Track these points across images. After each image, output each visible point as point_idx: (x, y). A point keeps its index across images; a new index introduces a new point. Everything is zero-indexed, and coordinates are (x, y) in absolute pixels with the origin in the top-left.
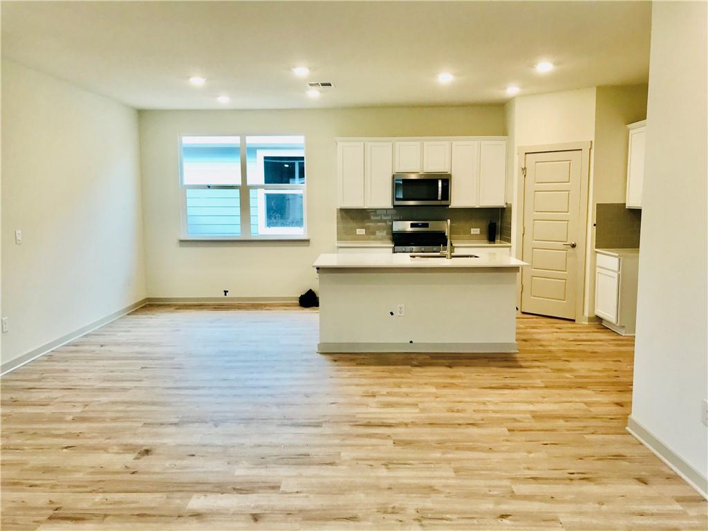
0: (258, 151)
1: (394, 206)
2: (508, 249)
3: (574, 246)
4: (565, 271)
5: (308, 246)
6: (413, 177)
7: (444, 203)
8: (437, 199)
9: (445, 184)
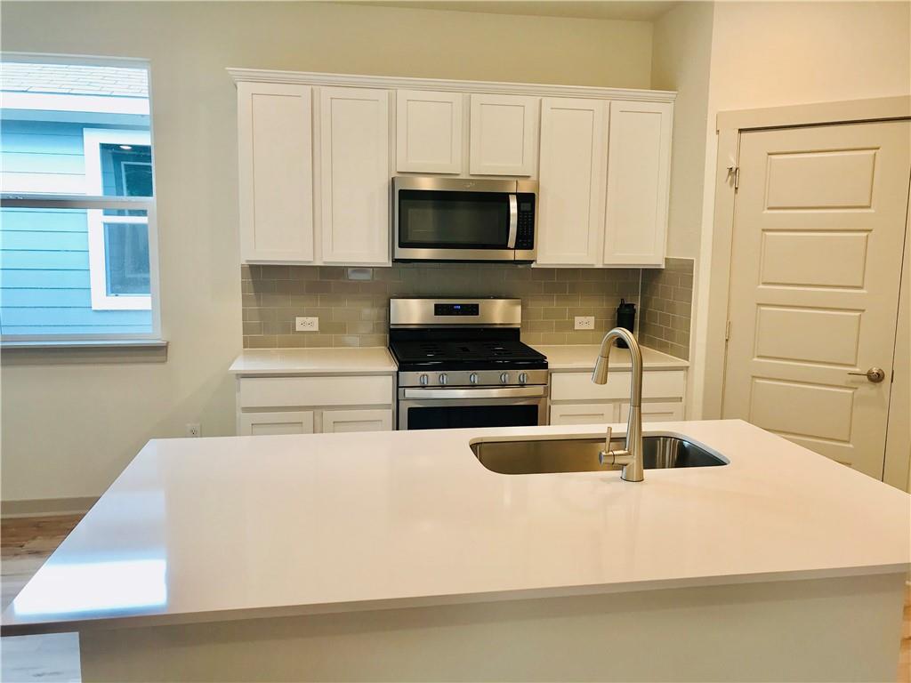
0: (87, 133)
1: (395, 261)
2: (682, 373)
3: (876, 378)
4: (848, 442)
5: (164, 362)
6: (426, 184)
7: (521, 255)
8: (505, 247)
9: (526, 207)
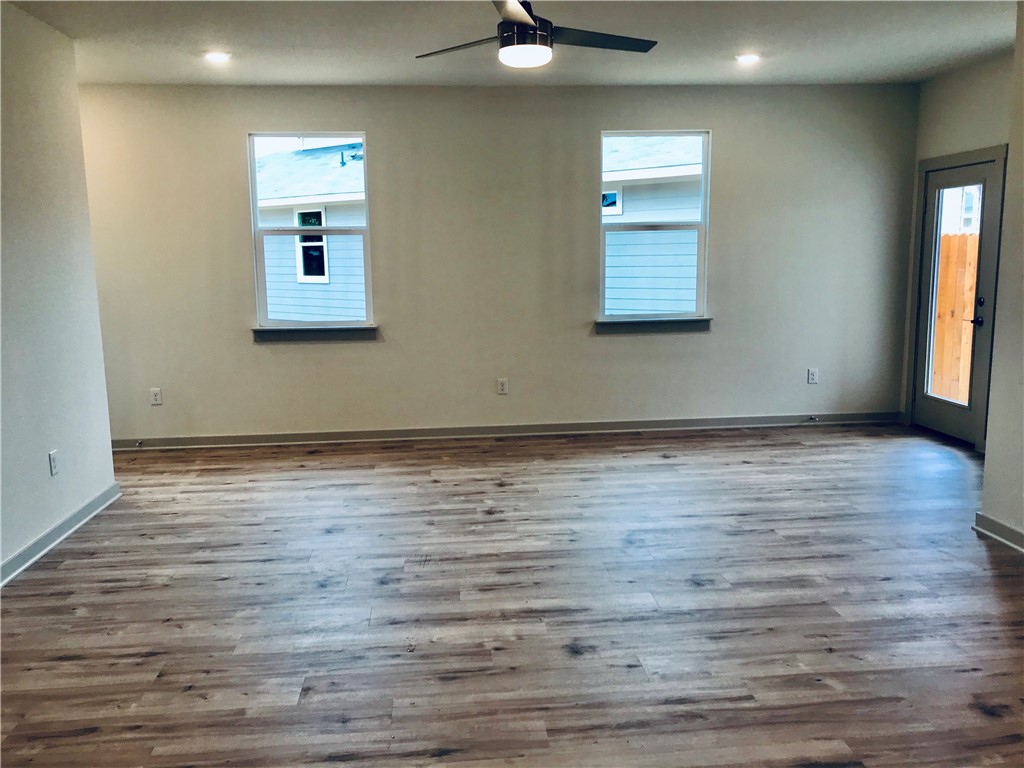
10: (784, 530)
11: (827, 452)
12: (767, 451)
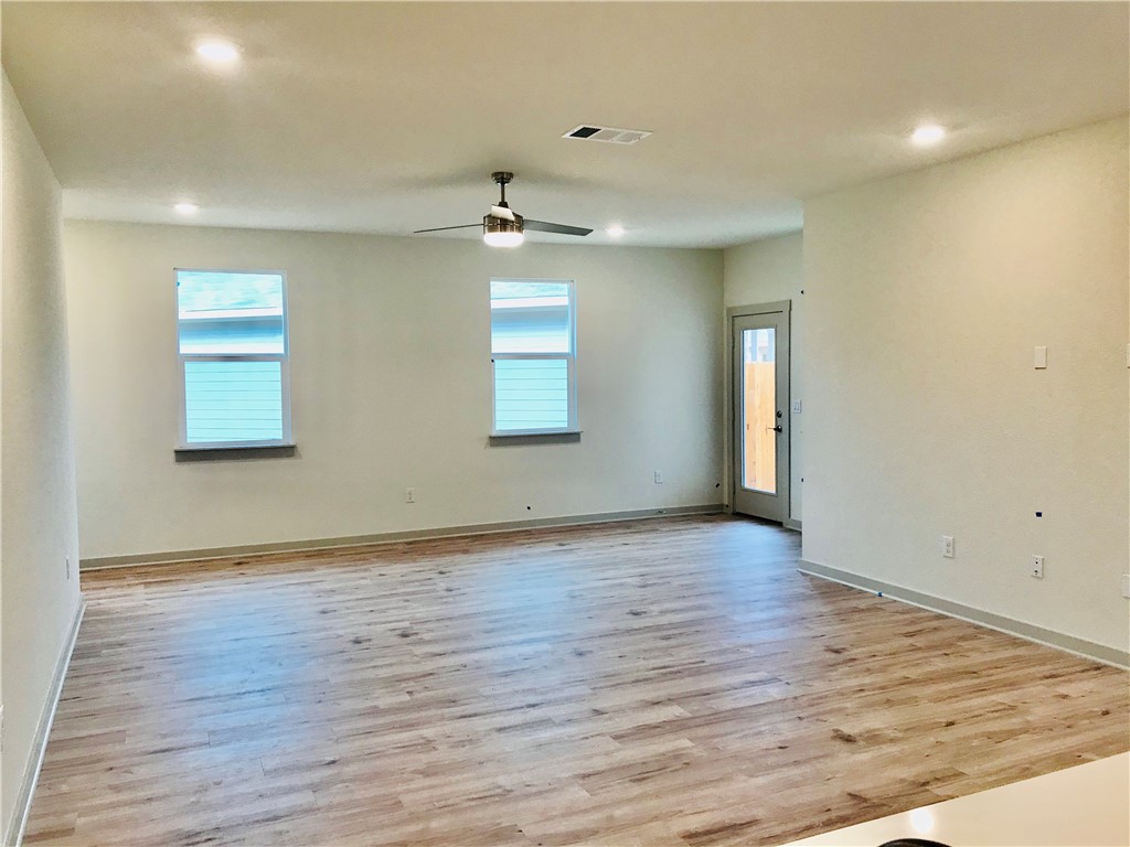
10: (676, 582)
11: (681, 535)
12: (638, 536)
